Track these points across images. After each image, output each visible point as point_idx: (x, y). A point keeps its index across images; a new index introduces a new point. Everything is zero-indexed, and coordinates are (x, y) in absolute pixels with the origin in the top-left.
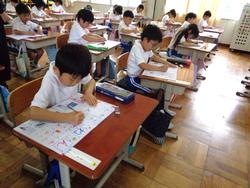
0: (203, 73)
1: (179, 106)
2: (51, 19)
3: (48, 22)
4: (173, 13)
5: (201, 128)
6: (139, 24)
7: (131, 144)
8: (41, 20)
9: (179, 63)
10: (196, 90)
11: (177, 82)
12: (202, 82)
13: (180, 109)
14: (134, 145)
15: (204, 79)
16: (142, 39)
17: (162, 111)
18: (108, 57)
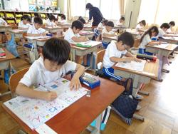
0: (166, 67)
1: (147, 93)
2: (57, 27)
3: (55, 29)
4: (143, 23)
5: (165, 113)
6: (118, 31)
7: (103, 122)
8: (51, 28)
9: (147, 59)
10: (161, 81)
11: (144, 73)
12: (167, 74)
13: (148, 95)
14: (105, 123)
15: (168, 72)
16: (119, 41)
17: (131, 96)
18: (92, 53)
